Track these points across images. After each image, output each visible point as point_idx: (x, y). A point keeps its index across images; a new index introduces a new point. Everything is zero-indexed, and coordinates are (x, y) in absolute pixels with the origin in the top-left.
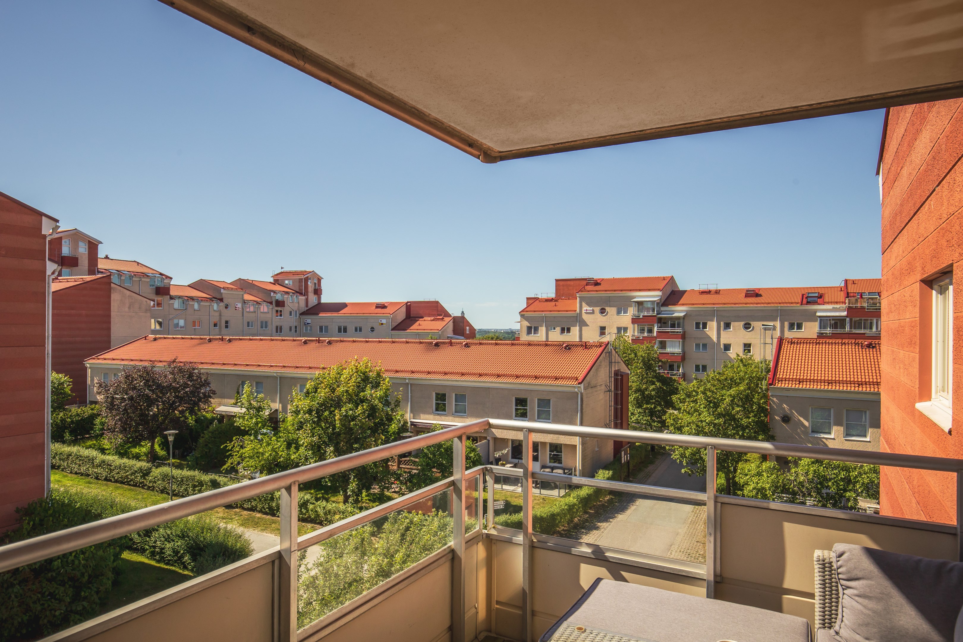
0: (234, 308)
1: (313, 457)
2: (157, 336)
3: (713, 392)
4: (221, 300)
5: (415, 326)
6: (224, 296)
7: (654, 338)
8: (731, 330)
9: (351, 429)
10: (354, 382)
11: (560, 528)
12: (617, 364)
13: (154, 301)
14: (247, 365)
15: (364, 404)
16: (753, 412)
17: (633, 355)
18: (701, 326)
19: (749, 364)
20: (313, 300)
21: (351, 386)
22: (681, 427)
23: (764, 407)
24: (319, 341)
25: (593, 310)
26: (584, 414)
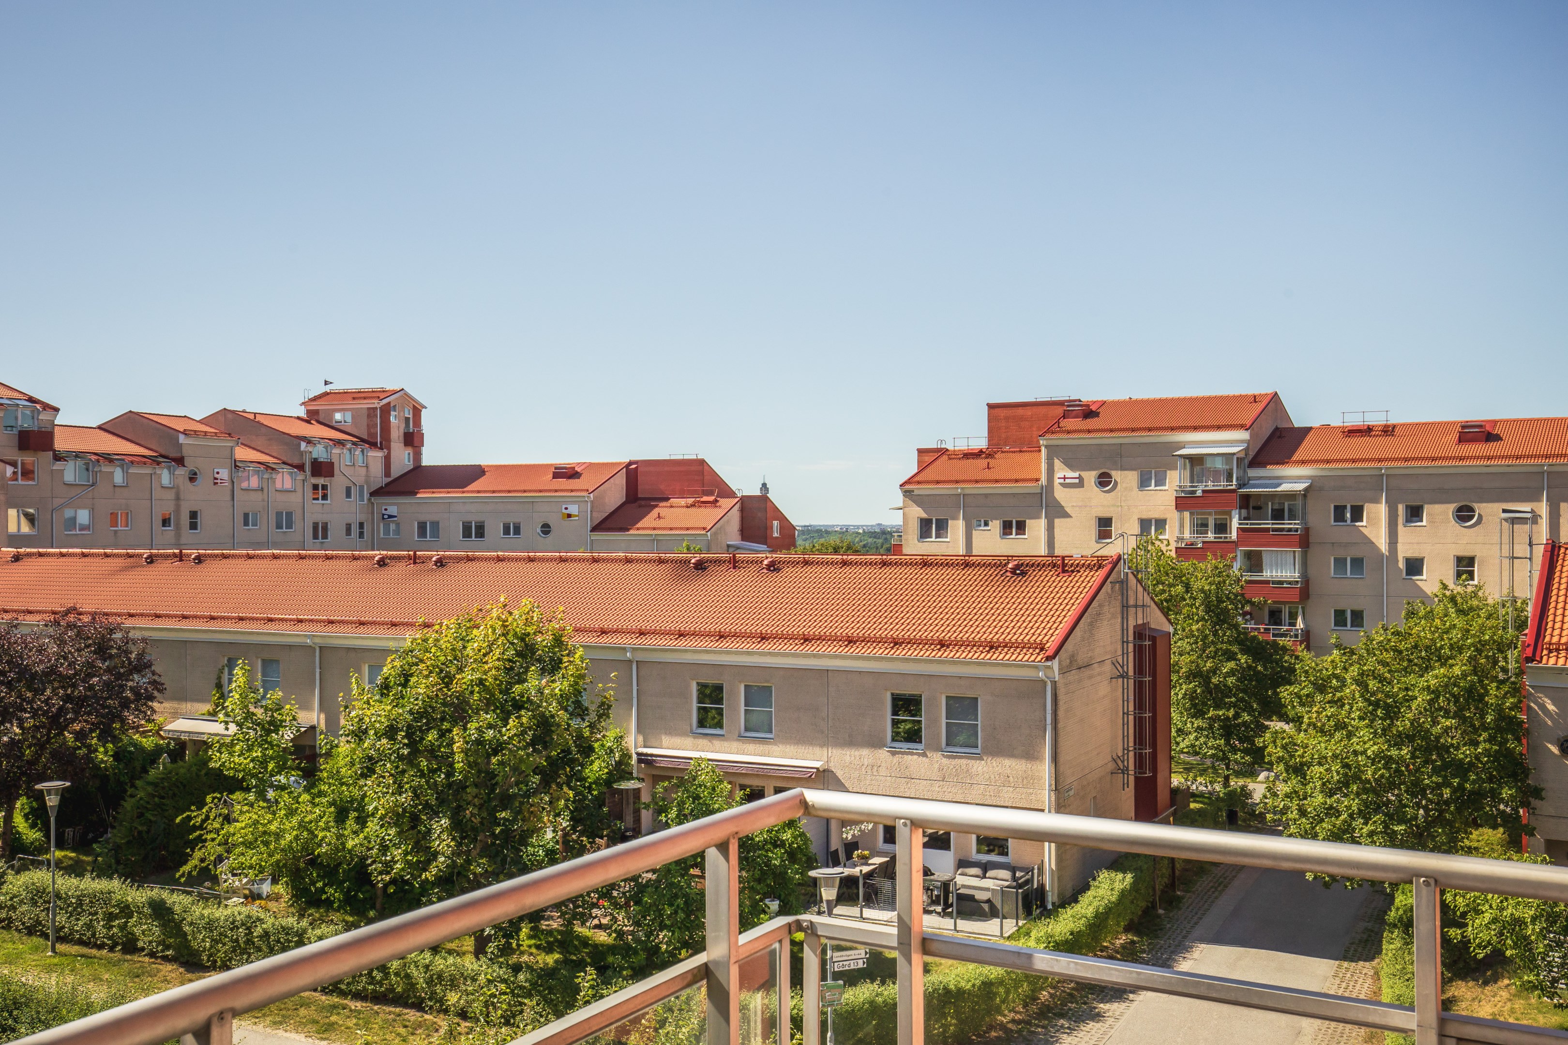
0: (212, 481)
1: (400, 843)
2: (22, 550)
3: (1382, 680)
4: (180, 461)
5: (648, 521)
6: (186, 452)
7: (1233, 546)
8: (1424, 523)
9: (492, 775)
10: (498, 660)
11: (1005, 1016)
12: (1140, 610)
13: (14, 464)
14: (241, 619)
15: (523, 712)
16: (1486, 729)
17: (1180, 588)
18: (1348, 515)
19: (1471, 609)
20: (402, 458)
21: (490, 669)
22: (1302, 764)
23: (1515, 717)
24: (415, 560)
25: (1080, 478)
26: (1061, 733)
